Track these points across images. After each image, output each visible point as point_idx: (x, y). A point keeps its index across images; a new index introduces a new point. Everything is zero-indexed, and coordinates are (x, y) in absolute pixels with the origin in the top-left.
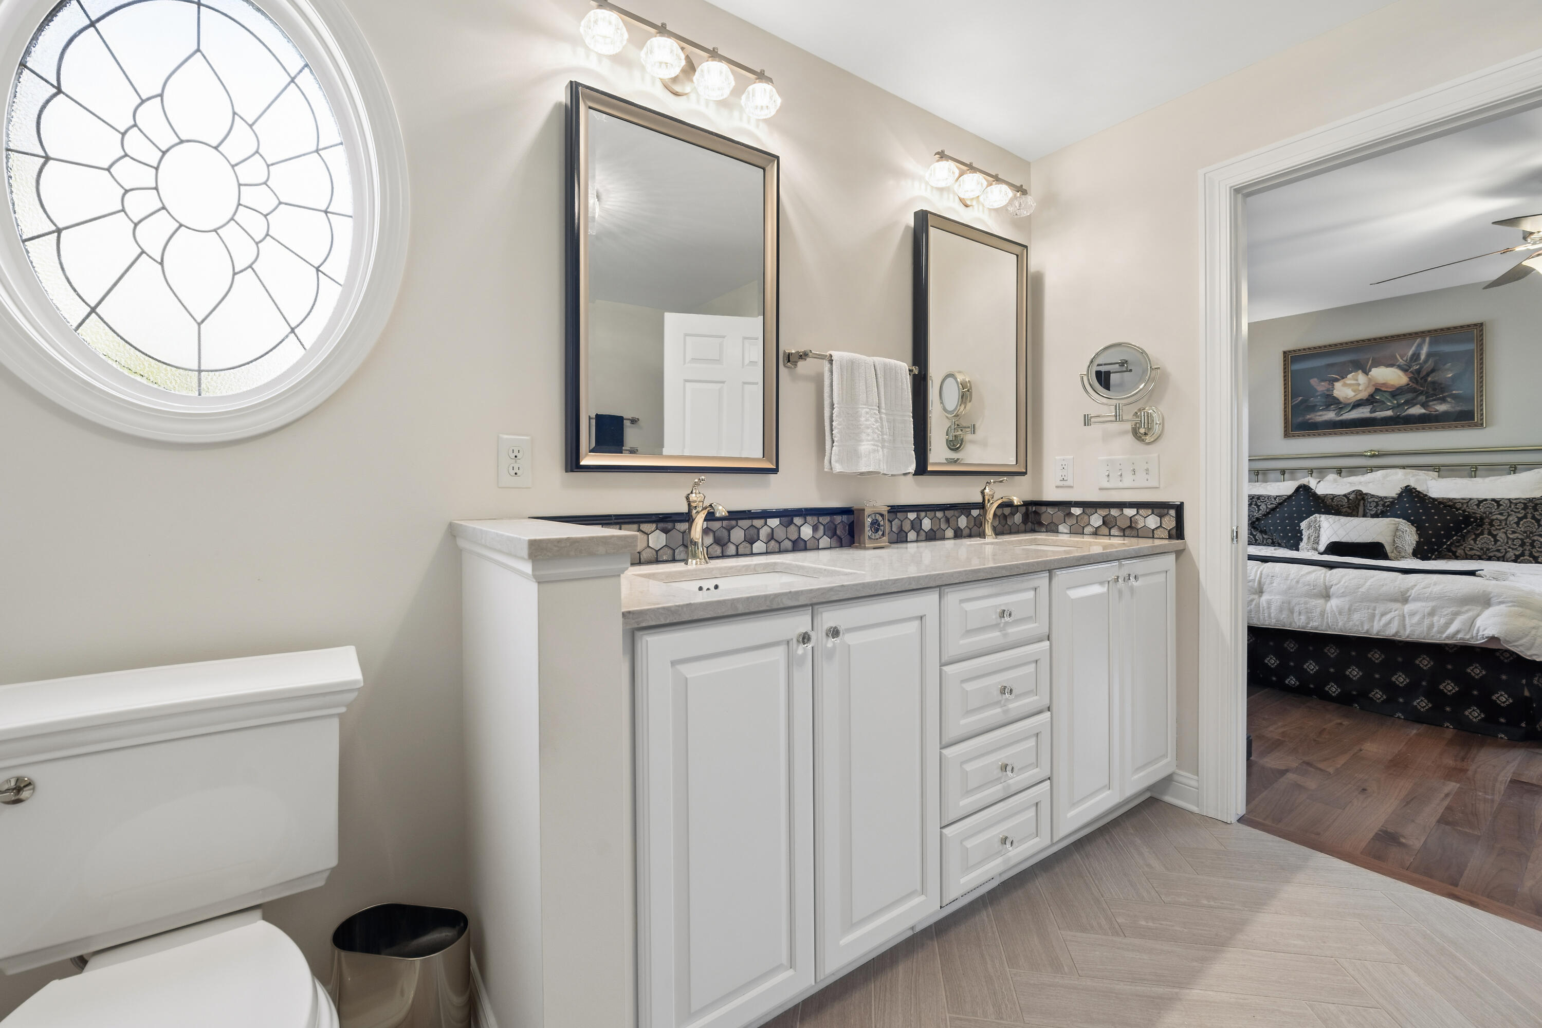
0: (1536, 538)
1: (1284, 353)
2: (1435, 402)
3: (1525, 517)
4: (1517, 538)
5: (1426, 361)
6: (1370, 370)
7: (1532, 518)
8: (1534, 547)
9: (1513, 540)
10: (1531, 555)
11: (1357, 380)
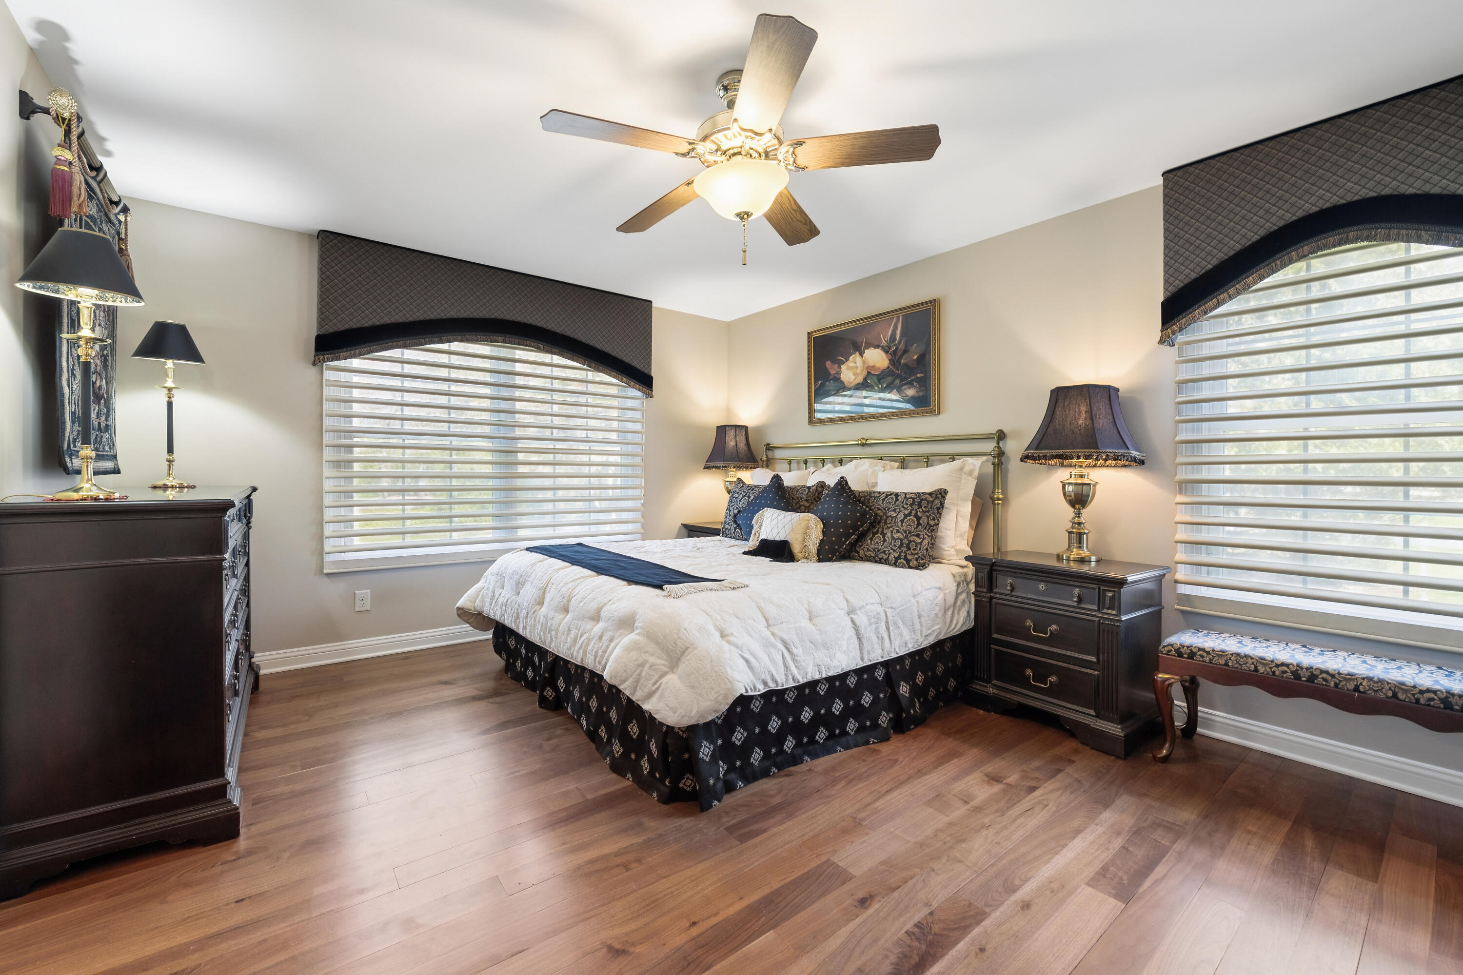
0: (912, 539)
1: (809, 333)
2: (906, 387)
3: (910, 514)
4: (899, 539)
5: (900, 342)
6: (864, 353)
7: (914, 516)
8: (909, 549)
9: (896, 539)
10: (906, 559)
11: (856, 363)
